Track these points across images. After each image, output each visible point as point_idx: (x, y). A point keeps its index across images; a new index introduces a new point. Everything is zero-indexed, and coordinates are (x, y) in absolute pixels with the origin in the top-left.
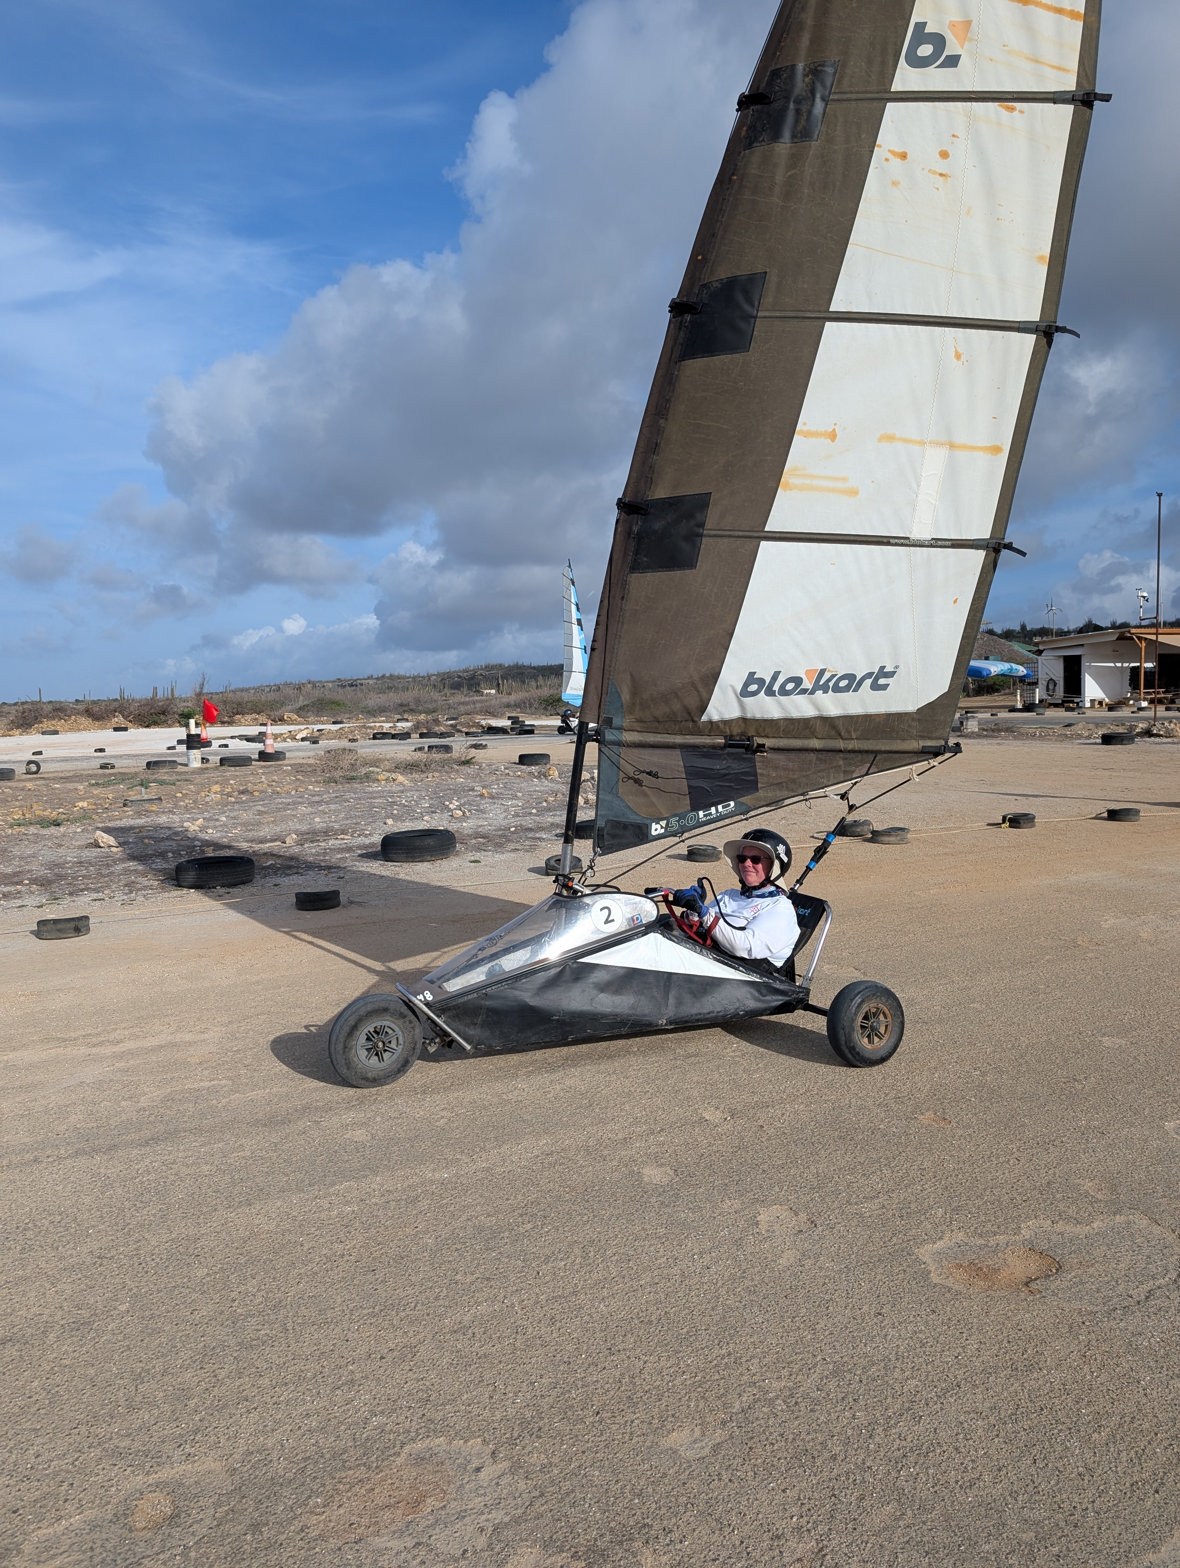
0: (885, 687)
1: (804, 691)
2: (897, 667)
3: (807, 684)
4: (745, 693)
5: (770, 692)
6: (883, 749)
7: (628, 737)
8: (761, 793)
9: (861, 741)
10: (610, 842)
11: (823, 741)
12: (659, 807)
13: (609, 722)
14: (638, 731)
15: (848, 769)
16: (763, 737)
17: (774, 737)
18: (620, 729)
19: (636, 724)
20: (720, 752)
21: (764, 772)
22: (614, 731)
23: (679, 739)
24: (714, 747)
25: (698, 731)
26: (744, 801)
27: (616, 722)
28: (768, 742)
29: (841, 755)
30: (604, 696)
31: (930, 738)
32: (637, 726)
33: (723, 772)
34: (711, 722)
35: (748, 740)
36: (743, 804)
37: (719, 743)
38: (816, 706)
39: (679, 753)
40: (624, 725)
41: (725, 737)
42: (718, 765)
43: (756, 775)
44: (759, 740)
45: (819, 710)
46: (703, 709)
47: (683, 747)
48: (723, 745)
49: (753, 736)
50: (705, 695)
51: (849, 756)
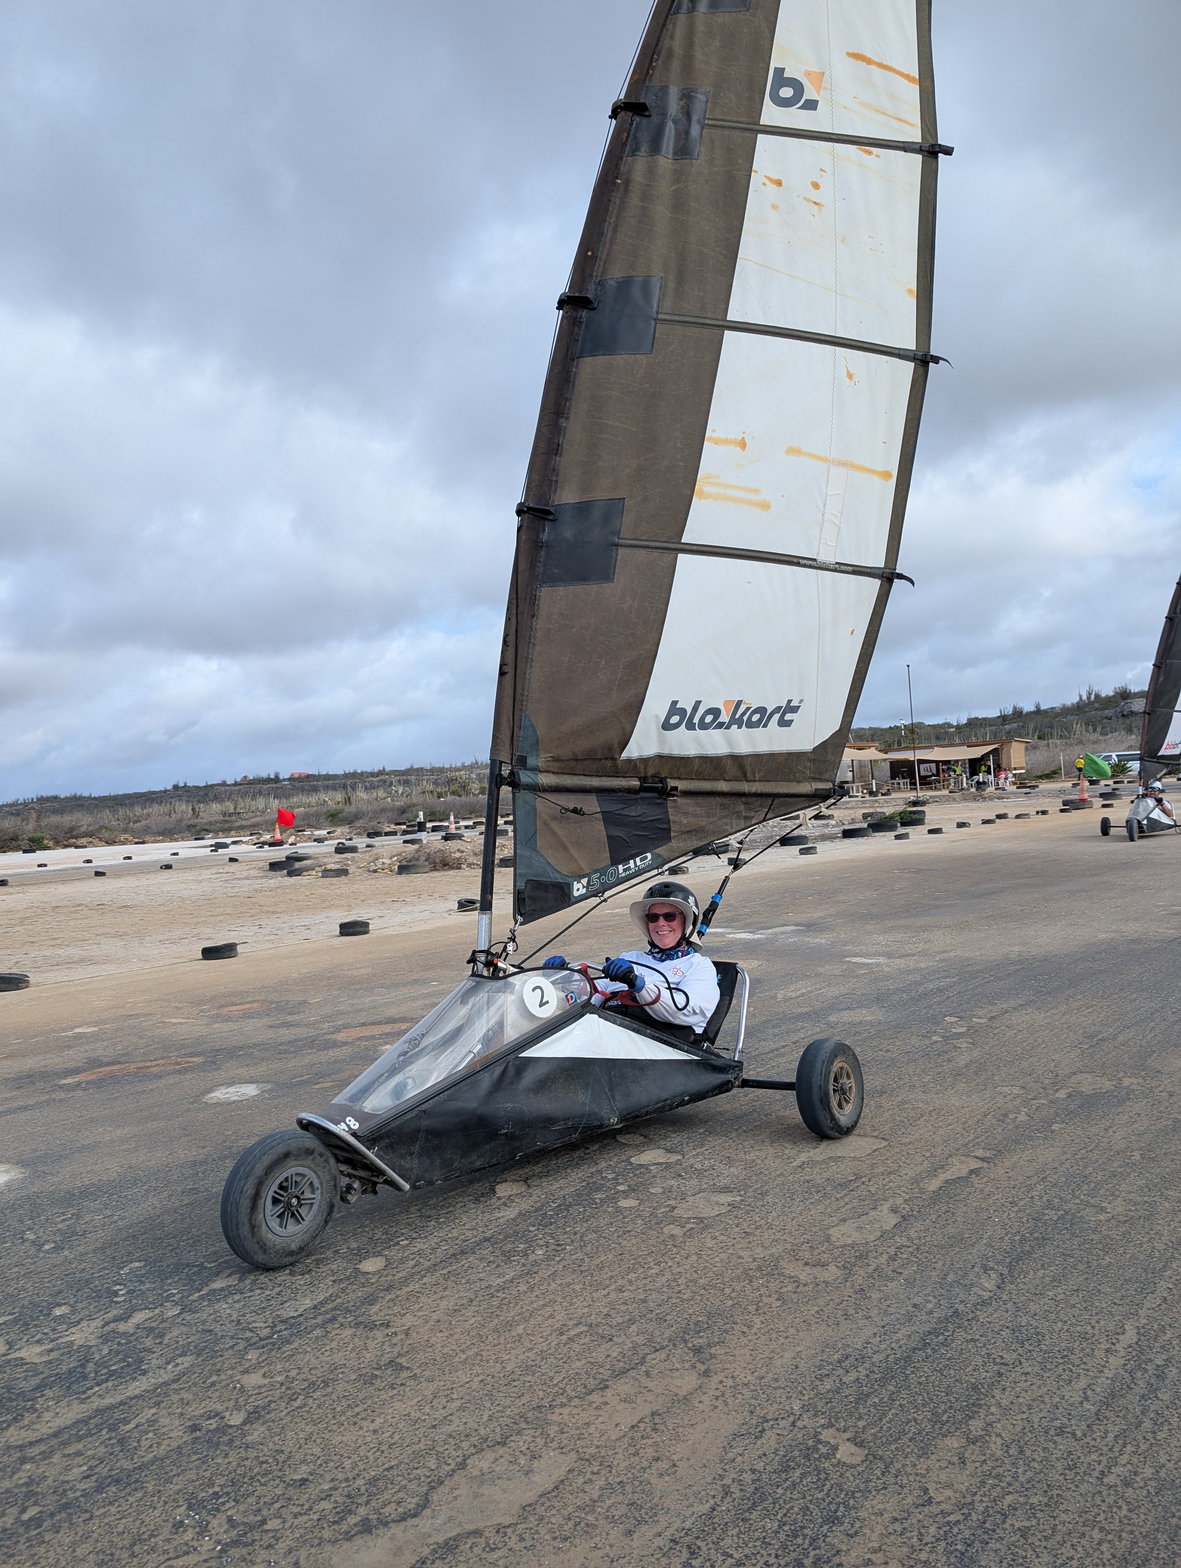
0: (788, 723)
1: (720, 725)
2: (801, 701)
3: (724, 718)
4: (667, 726)
5: (691, 726)
6: (782, 792)
7: (545, 779)
8: (673, 844)
9: (762, 784)
10: (532, 907)
11: (730, 783)
12: (580, 862)
13: (522, 762)
14: (554, 773)
15: (748, 814)
16: (675, 778)
17: (685, 779)
18: (537, 770)
19: (551, 764)
20: (634, 796)
21: (677, 819)
22: (527, 772)
23: (595, 782)
24: (630, 791)
25: (616, 773)
26: (660, 853)
27: (531, 761)
28: (682, 785)
29: (744, 799)
30: (516, 730)
31: (821, 780)
32: (554, 766)
33: (639, 819)
34: (629, 761)
35: (661, 781)
36: (659, 856)
37: (634, 785)
38: (729, 742)
39: (595, 798)
40: (540, 764)
41: (640, 779)
42: (634, 811)
43: (669, 822)
44: (672, 783)
45: (732, 748)
46: (624, 745)
47: (600, 791)
48: (638, 787)
49: (666, 778)
50: (628, 727)
51: (751, 800)
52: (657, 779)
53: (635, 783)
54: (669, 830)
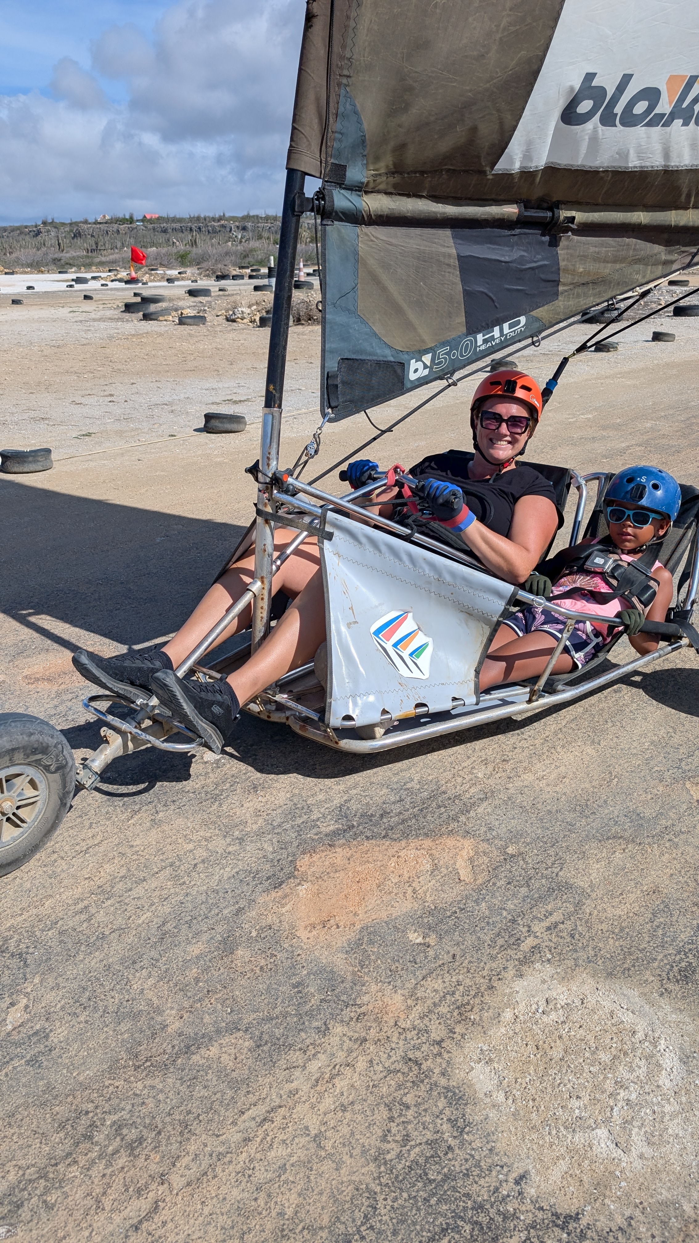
52: (545, 205)
53: (511, 210)
54: (557, 283)
